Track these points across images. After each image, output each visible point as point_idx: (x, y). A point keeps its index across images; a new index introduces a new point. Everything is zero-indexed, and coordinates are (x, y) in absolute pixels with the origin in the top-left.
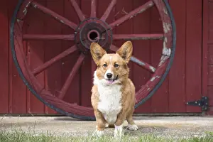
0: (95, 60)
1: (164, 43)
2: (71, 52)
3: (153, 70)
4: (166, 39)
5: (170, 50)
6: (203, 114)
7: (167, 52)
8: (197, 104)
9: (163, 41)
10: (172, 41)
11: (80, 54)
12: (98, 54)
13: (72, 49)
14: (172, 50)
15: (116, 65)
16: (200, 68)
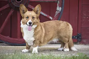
1: (58, 4)
2: (6, 7)
4: (59, 2)
5: (61, 8)
6: (78, 43)
7: (59, 9)
8: (75, 38)
9: (57, 3)
10: (62, 3)
11: (11, 9)
13: (7, 6)
14: (62, 8)
15: (33, 18)
16: (77, 18)
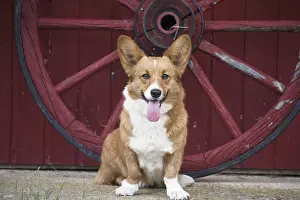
0: (124, 66)
3: (281, 89)
12: (131, 56)
